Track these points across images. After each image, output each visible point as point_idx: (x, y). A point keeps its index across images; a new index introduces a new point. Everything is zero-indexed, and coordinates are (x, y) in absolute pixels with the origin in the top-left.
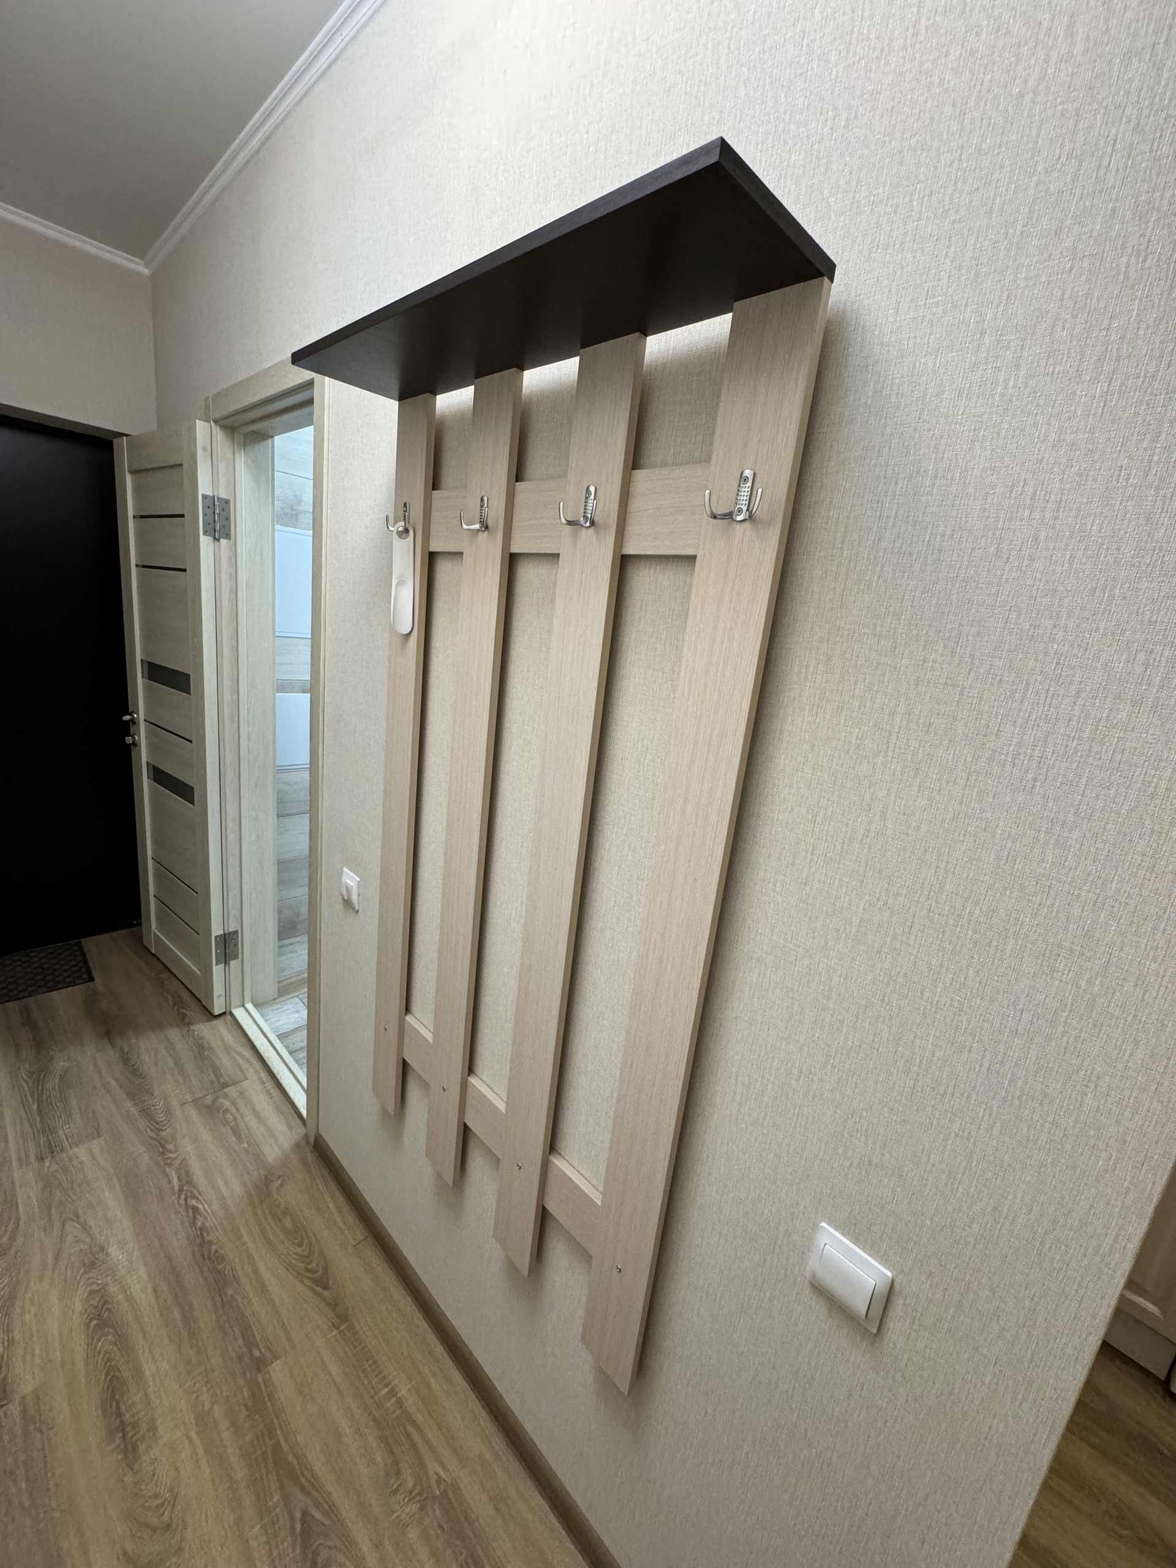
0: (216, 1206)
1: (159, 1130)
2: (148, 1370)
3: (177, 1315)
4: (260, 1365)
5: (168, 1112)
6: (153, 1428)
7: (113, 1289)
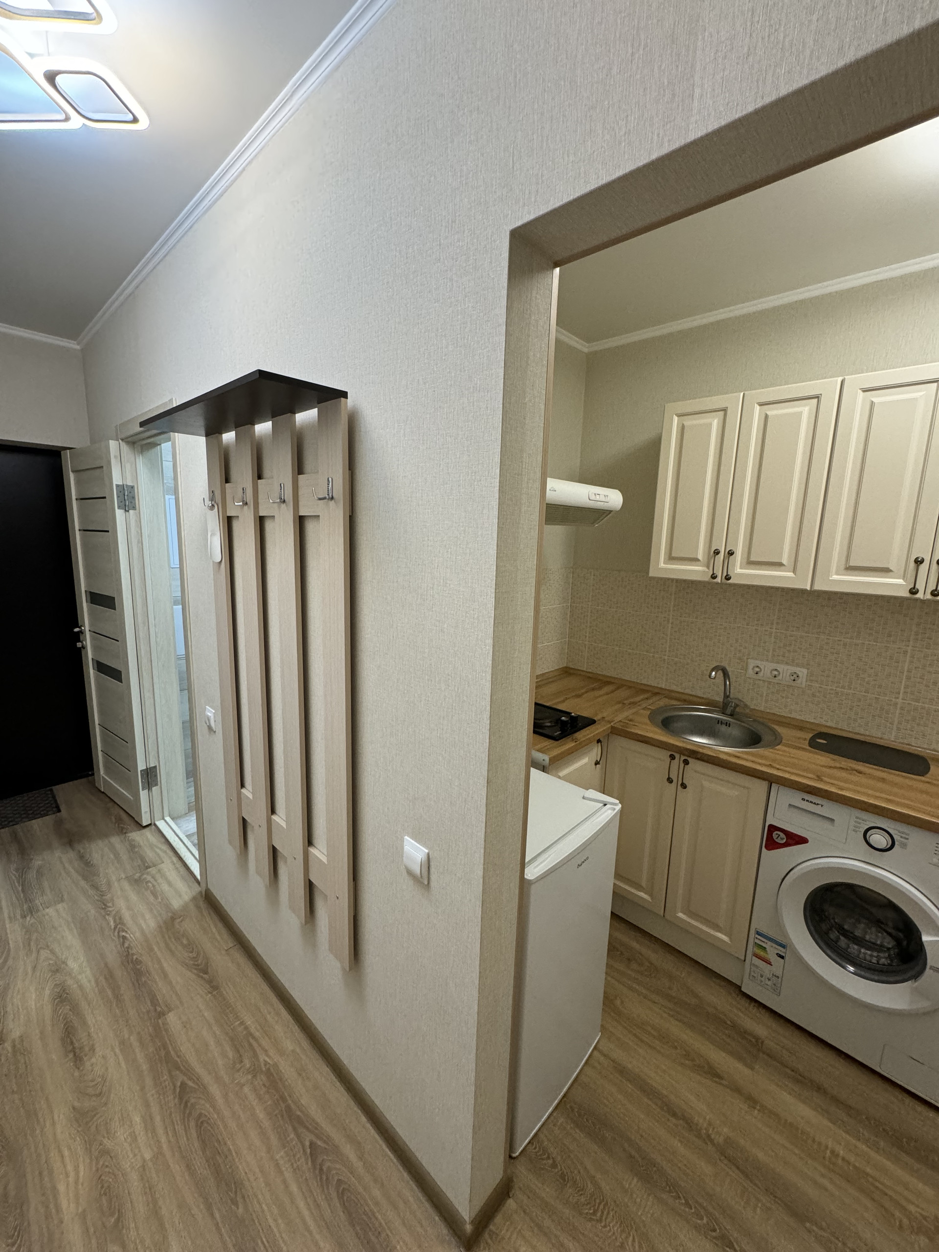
0: (138, 934)
1: (102, 896)
2: (90, 1020)
3: (109, 993)
4: (161, 1014)
5: (109, 884)
6: (92, 1049)
7: (70, 982)
